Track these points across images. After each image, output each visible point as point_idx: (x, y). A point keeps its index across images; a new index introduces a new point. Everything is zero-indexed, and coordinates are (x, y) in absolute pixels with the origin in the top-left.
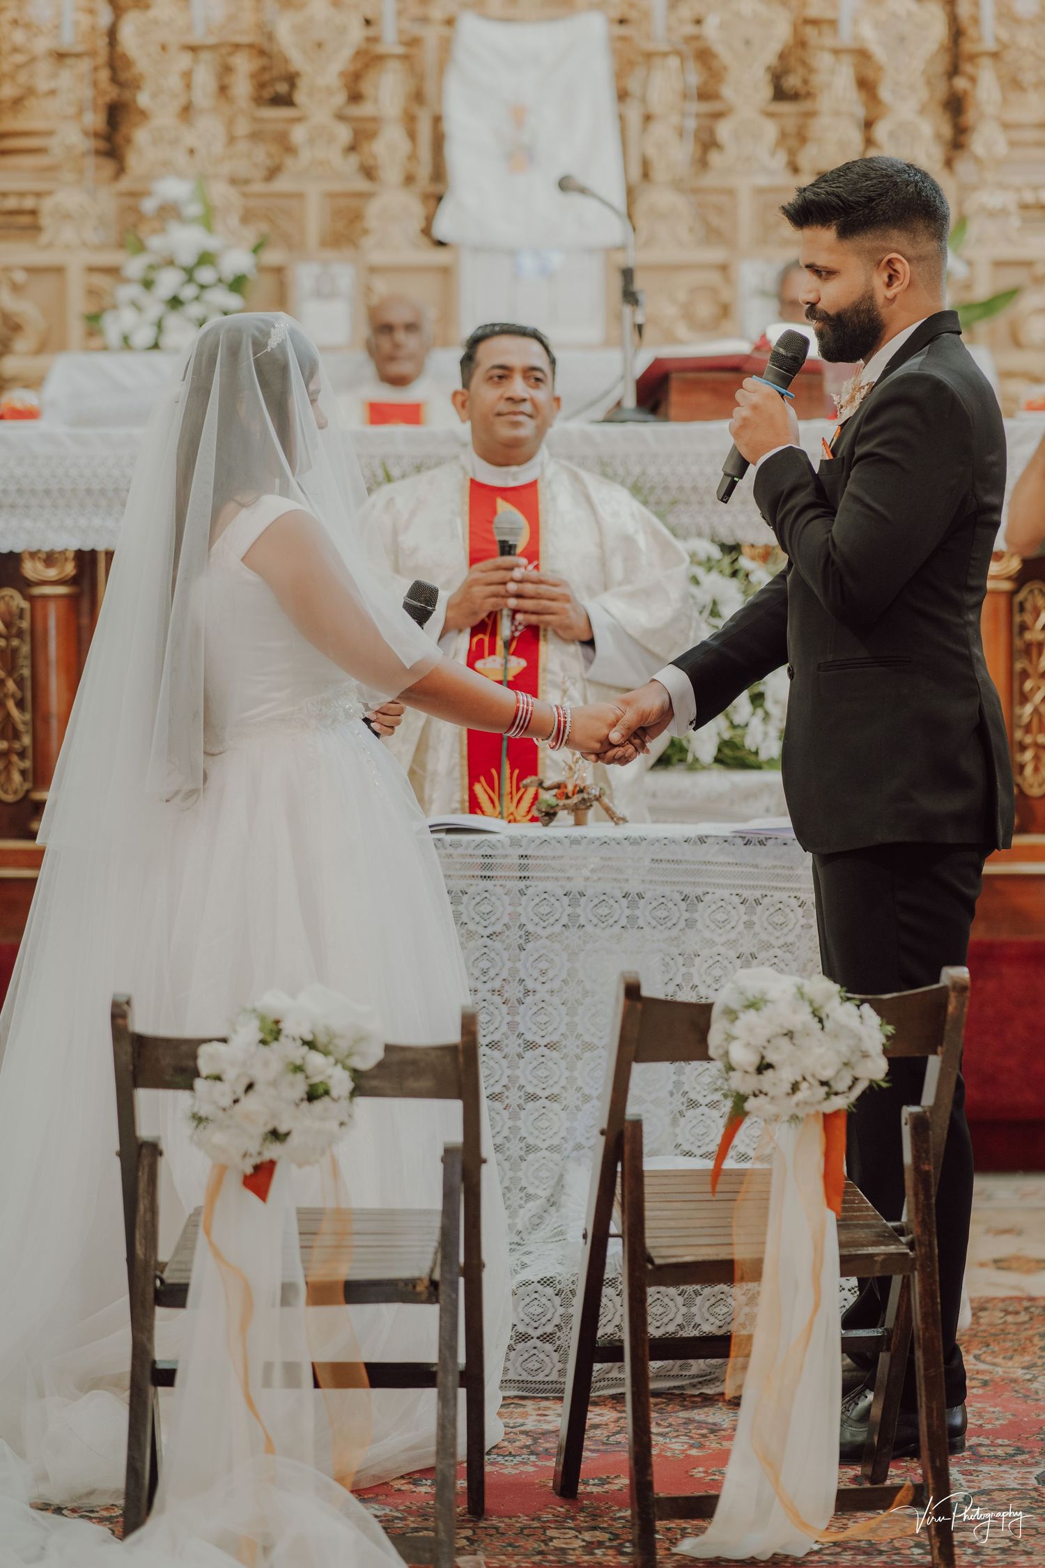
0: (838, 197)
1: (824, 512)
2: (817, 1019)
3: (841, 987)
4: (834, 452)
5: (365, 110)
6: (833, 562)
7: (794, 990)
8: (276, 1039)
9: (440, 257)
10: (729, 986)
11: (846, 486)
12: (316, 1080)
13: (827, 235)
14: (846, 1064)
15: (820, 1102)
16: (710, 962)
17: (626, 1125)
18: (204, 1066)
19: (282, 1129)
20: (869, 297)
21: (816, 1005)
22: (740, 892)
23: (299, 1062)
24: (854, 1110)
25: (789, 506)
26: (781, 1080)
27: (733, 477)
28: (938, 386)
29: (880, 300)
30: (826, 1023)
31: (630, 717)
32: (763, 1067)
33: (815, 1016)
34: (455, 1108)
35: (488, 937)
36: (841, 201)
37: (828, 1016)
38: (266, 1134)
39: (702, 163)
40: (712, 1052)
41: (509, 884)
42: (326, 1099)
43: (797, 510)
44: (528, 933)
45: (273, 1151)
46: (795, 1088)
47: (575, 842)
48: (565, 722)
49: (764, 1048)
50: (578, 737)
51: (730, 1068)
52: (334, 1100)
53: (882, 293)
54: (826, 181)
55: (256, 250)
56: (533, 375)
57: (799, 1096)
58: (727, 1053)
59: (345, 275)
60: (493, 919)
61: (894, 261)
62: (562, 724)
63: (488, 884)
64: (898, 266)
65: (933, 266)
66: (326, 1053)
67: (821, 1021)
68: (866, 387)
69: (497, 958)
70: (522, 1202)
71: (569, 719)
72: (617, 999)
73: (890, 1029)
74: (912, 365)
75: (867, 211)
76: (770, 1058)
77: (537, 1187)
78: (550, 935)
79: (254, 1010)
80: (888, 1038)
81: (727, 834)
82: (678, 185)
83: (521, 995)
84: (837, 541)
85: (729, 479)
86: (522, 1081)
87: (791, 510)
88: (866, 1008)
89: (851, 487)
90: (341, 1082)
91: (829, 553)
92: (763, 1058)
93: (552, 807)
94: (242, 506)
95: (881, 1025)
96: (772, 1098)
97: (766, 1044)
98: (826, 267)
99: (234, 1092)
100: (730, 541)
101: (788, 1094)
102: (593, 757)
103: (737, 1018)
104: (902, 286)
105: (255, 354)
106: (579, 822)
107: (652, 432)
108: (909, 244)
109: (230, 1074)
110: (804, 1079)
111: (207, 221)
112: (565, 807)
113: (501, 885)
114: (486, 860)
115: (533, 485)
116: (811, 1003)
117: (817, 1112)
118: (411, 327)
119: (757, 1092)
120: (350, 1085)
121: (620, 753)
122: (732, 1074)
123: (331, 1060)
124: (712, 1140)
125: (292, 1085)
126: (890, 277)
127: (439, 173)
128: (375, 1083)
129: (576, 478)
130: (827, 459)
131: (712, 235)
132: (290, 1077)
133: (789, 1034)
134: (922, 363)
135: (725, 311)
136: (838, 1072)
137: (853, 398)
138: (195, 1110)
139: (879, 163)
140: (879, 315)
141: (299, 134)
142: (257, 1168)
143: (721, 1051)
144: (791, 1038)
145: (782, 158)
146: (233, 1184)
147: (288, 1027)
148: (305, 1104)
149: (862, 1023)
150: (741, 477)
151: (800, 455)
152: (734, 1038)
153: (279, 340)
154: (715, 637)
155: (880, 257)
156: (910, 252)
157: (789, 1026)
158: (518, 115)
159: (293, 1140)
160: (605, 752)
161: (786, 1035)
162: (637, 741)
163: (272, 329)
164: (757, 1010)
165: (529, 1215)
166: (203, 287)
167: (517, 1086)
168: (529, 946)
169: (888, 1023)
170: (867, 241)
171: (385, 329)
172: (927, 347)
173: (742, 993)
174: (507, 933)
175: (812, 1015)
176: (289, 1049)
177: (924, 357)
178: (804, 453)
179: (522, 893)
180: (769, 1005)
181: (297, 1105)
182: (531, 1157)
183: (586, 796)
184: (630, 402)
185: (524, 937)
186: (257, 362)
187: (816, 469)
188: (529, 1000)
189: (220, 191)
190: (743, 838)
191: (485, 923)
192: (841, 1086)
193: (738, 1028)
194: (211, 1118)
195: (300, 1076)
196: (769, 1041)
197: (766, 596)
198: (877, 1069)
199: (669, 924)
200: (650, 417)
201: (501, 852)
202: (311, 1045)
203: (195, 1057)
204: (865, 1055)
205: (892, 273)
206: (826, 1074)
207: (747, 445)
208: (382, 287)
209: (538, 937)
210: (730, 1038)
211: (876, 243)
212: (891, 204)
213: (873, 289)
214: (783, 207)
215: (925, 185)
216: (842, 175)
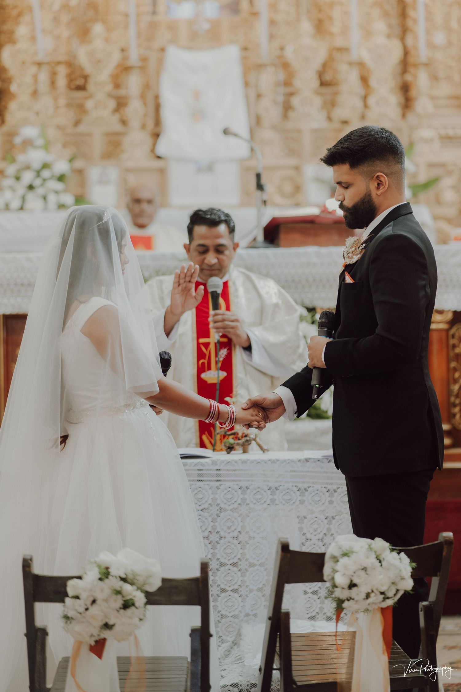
0: (349, 148)
2: (378, 561)
3: (390, 544)
5: (122, 92)
7: (367, 546)
8: (107, 578)
9: (158, 164)
10: (333, 544)
12: (128, 598)
13: (346, 168)
14: (393, 583)
15: (380, 603)
16: (312, 521)
17: (282, 615)
18: (70, 591)
19: (111, 623)
20: (368, 194)
21: (378, 553)
22: (326, 486)
23: (119, 589)
24: (397, 606)
26: (361, 592)
29: (374, 195)
30: (383, 563)
32: (352, 585)
33: (378, 559)
34: (197, 609)
35: (201, 510)
36: (350, 150)
37: (384, 559)
38: (102, 626)
39: (285, 116)
40: (325, 578)
41: (212, 484)
42: (133, 608)
44: (221, 508)
45: (106, 634)
46: (368, 596)
47: (244, 462)
49: (352, 576)
51: (335, 586)
52: (136, 608)
53: (375, 192)
54: (341, 142)
55: (71, 161)
56: (219, 249)
57: (370, 600)
58: (333, 578)
59: (113, 173)
60: (204, 501)
61: (380, 177)
63: (201, 484)
64: (382, 179)
65: (399, 177)
66: (132, 584)
67: (380, 562)
69: (206, 521)
70: (220, 644)
72: (277, 552)
73: (414, 564)
75: (364, 153)
76: (355, 581)
77: (228, 636)
78: (232, 509)
79: (96, 562)
80: (413, 569)
81: (320, 457)
82: (274, 128)
83: (218, 539)
86: (219, 583)
88: (403, 554)
90: (140, 598)
92: (352, 581)
93: (232, 444)
94: (81, 302)
95: (410, 563)
96: (357, 601)
97: (353, 574)
98: (347, 183)
99: (86, 605)
100: (310, 306)
101: (364, 599)
103: (338, 561)
104: (385, 189)
106: (245, 452)
107: (271, 252)
109: (83, 596)
110: (373, 591)
111: (47, 147)
112: (238, 444)
113: (207, 484)
114: (200, 472)
116: (375, 552)
117: (379, 607)
118: (150, 202)
119: (349, 598)
120: (144, 600)
122: (336, 589)
123: (135, 587)
124: (314, 610)
125: (115, 601)
126: (378, 184)
127: (158, 122)
128: (156, 598)
130: (351, 282)
131: (292, 152)
132: (114, 597)
133: (365, 569)
135: (298, 189)
136: (390, 587)
138: (65, 613)
139: (367, 129)
140: (374, 203)
141: (89, 104)
142: (96, 642)
143: (330, 577)
144: (366, 571)
145: (324, 114)
146: (85, 650)
147: (112, 571)
148: (122, 611)
149: (401, 562)
152: (337, 571)
155: (373, 174)
156: (387, 171)
157: (364, 565)
158: (197, 95)
159: (117, 629)
161: (363, 569)
164: (349, 556)
165: (224, 650)
166: (44, 180)
167: (217, 585)
168: (222, 515)
169: (414, 562)
170: (365, 168)
171: (138, 201)
173: (340, 548)
174: (211, 508)
175: (376, 559)
176: (113, 583)
179: (218, 488)
180: (354, 554)
181: (118, 611)
182: (223, 621)
183: (248, 438)
184: (261, 237)
185: (219, 510)
188: (222, 541)
189: (52, 133)
190: (327, 459)
191: (200, 503)
192: (390, 594)
193: (339, 566)
194: (74, 617)
195: (119, 597)
196: (355, 573)
198: (408, 584)
199: (292, 502)
200: (270, 245)
201: (207, 468)
202: (124, 580)
203: (65, 586)
204: (403, 579)
205: (379, 182)
206: (383, 589)
208: (133, 180)
209: (226, 510)
210: (335, 571)
211: (369, 169)
212: (374, 148)
213: (370, 191)
214: (321, 159)
215: (391, 138)
216: (349, 138)
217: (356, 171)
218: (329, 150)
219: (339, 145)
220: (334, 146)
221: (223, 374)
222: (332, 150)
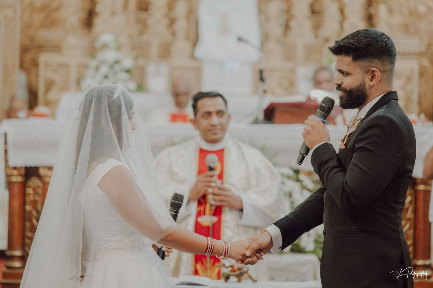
0: (354, 45)
1: (340, 170)
4: (346, 145)
6: (346, 190)
9: (195, 64)
11: (351, 159)
13: (348, 59)
20: (363, 85)
25: (326, 166)
27: (303, 154)
28: (391, 121)
29: (367, 86)
31: (255, 246)
36: (355, 46)
39: (285, 34)
43: (330, 168)
48: (228, 248)
50: (233, 254)
53: (368, 83)
54: (348, 39)
55: (136, 59)
56: (220, 113)
61: (374, 71)
62: (227, 249)
64: (376, 73)
65: (389, 74)
68: (360, 120)
71: (229, 247)
74: (380, 112)
75: (365, 51)
82: (277, 42)
84: (348, 182)
85: (302, 155)
87: (327, 169)
89: (353, 160)
91: (344, 187)
93: (228, 275)
94: (99, 163)
98: (347, 72)
100: (295, 169)
102: (240, 262)
104: (376, 81)
105: (108, 101)
108: (381, 65)
111: (118, 48)
112: (233, 275)
115: (222, 151)
121: (251, 261)
126: (372, 77)
129: (239, 147)
130: (343, 148)
131: (289, 59)
134: (384, 112)
135: (292, 85)
137: (354, 124)
139: (370, 32)
140: (366, 92)
141: (150, 21)
150: (307, 155)
151: (330, 146)
153: (118, 95)
154: (292, 214)
155: (369, 69)
156: (381, 68)
158: (225, 17)
160: (245, 260)
162: (258, 255)
163: (115, 91)
166: (116, 72)
170: (364, 63)
172: (386, 105)
177: (384, 109)
178: (331, 145)
183: (241, 271)
184: (262, 117)
186: (108, 103)
187: (337, 152)
189: (123, 40)
197: (312, 198)
200: (267, 122)
205: (373, 75)
207: (309, 141)
211: (367, 64)
212: (375, 49)
213: (365, 82)
214: (329, 48)
215: (389, 43)
216: (355, 37)
217: (357, 64)
218: (337, 42)
219: (347, 40)
220: (341, 40)
221: (215, 219)
222: (340, 43)
